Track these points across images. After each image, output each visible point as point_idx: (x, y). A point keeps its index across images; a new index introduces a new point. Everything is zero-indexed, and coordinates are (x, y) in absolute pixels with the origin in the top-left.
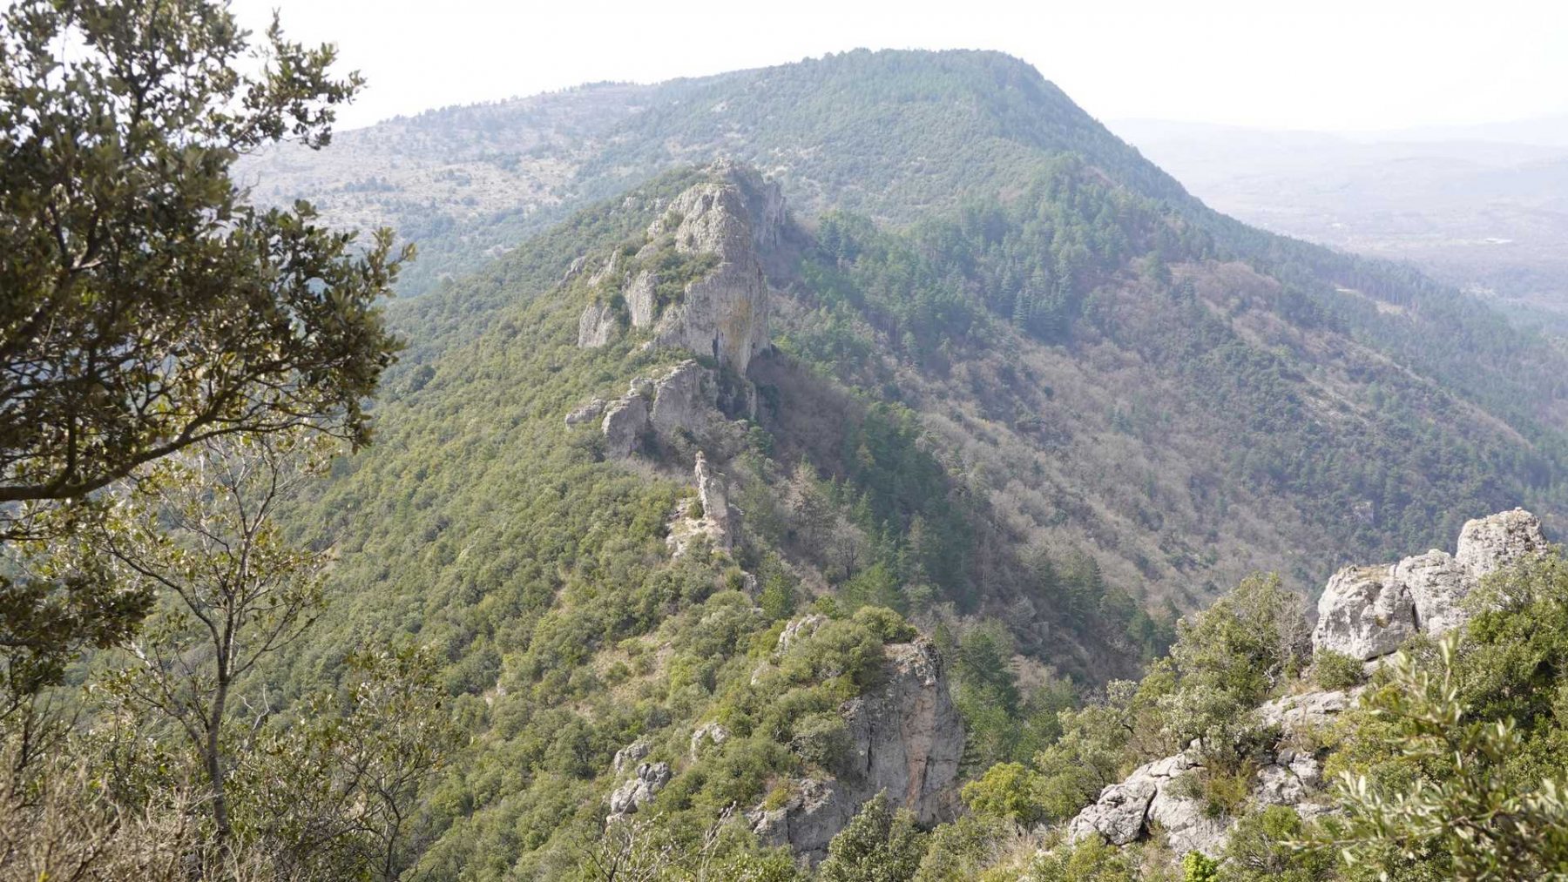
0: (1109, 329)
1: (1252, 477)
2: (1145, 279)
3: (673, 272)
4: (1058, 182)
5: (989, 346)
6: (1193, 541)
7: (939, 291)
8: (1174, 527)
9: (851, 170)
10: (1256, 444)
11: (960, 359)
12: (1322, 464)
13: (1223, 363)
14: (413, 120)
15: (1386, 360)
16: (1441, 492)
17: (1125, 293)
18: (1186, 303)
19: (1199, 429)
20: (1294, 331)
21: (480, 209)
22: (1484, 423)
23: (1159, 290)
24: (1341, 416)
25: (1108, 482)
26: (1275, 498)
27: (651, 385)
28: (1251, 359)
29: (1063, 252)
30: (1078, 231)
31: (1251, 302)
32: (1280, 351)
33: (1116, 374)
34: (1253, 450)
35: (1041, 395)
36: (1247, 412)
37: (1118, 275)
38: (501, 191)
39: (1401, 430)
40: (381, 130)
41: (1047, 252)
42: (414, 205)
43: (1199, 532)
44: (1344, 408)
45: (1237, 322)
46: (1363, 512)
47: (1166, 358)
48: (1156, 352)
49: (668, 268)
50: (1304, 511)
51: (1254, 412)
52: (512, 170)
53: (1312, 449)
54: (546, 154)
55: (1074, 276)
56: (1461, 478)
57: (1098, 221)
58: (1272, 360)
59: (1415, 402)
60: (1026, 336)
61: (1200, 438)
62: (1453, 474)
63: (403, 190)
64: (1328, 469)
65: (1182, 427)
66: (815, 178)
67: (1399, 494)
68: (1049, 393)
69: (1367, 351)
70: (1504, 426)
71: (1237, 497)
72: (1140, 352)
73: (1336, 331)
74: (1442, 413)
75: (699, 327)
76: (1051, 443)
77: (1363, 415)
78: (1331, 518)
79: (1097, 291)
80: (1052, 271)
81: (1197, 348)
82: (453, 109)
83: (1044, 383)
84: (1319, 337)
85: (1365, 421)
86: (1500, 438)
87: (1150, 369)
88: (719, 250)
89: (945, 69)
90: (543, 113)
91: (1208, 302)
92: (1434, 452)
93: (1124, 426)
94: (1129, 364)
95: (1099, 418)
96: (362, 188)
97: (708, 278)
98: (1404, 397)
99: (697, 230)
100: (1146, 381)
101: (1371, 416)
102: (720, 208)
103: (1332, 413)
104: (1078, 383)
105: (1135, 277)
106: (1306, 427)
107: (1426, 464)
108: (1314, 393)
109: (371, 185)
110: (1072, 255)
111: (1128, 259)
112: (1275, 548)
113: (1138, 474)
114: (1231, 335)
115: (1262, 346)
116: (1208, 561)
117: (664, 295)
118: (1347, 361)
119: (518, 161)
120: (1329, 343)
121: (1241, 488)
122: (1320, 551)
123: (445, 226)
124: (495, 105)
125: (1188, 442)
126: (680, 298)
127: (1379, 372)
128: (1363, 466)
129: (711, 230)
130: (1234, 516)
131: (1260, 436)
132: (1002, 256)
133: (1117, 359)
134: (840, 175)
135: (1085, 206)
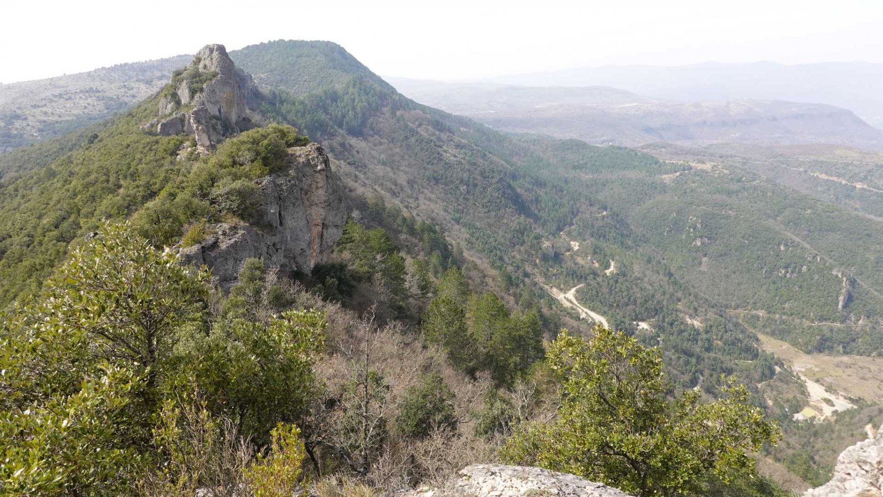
0: (377, 132)
1: (428, 180)
2: (388, 115)
3: (197, 79)
4: (355, 82)
5: (335, 135)
6: (411, 201)
7: (315, 116)
8: (404, 196)
10: (428, 169)
11: (325, 140)
12: (449, 175)
13: (415, 142)
14: (109, 69)
15: (466, 142)
16: (487, 182)
17: (381, 120)
18: (402, 123)
19: (409, 165)
20: (437, 133)
21: (138, 99)
22: (497, 161)
23: (393, 118)
24: (455, 159)
25: (380, 181)
26: (435, 187)
28: (425, 140)
29: (359, 106)
30: (363, 98)
31: (423, 123)
32: (433, 138)
33: (380, 147)
34: (427, 171)
35: (355, 152)
36: (424, 159)
37: (378, 114)
38: (146, 92)
39: (474, 163)
40: (96, 72)
41: (353, 106)
42: (110, 98)
43: (412, 197)
44: (455, 156)
45: (419, 129)
46: (463, 190)
47: (397, 141)
48: (393, 139)
49: (195, 78)
50: (445, 190)
51: (427, 159)
53: (446, 169)
54: (163, 78)
55: (363, 114)
56: (493, 178)
57: (369, 95)
58: (431, 141)
59: (476, 155)
60: (348, 134)
61: (410, 168)
62: (490, 176)
63: (105, 92)
64: (451, 176)
65: (404, 164)
67: (474, 183)
68: (358, 152)
69: (460, 139)
70: (503, 162)
71: (423, 187)
72: (388, 139)
73: (450, 132)
74: (484, 158)
75: (211, 102)
76: (360, 169)
77: (462, 158)
78: (453, 192)
79: (371, 119)
80: (355, 112)
81: (406, 138)
83: (356, 149)
84: (445, 134)
85: (462, 160)
86: (502, 165)
87: (391, 145)
88: (218, 70)
89: (312, 47)
90: (162, 65)
91: (408, 123)
92: (484, 169)
93: (384, 164)
94: (384, 143)
95: (375, 161)
97: (213, 82)
98: (472, 154)
99: (208, 62)
100: (391, 149)
101: (464, 158)
102: (217, 53)
103: (452, 158)
104: (367, 149)
105: (384, 114)
106: (444, 163)
107: (482, 174)
108: (445, 151)
109: (91, 90)
110: (362, 106)
111: (381, 108)
112: (437, 203)
113: (391, 179)
114: (417, 133)
115: (428, 137)
116: (416, 206)
117: (194, 89)
118: (454, 142)
120: (448, 136)
121: (424, 183)
122: (451, 203)
123: (124, 105)
125: (406, 169)
126: (202, 90)
127: (464, 146)
128: (462, 175)
130: (423, 193)
131: (430, 166)
132: (337, 107)
133: (380, 142)
135: (365, 90)
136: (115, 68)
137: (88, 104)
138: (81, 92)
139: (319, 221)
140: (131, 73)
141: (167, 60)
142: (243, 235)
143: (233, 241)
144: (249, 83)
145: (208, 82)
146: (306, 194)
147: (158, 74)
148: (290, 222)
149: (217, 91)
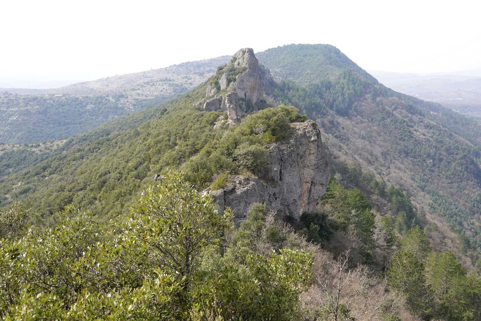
0: (360, 113)
1: (399, 153)
2: (369, 100)
4: (346, 75)
5: (327, 115)
6: (384, 169)
7: (313, 100)
8: (378, 165)
10: (400, 144)
11: (319, 118)
12: (418, 150)
13: (390, 122)
14: (178, 65)
15: (435, 124)
16: (451, 158)
17: (364, 104)
18: (381, 107)
19: (384, 140)
20: (410, 115)
21: (193, 86)
22: (462, 141)
23: (373, 103)
24: (424, 137)
25: (359, 152)
26: (405, 159)
27: (222, 97)
28: (399, 121)
29: (347, 92)
30: (351, 87)
31: (398, 107)
32: (406, 119)
33: (361, 125)
34: (399, 146)
35: (341, 129)
36: (397, 136)
37: (362, 99)
38: (199, 81)
39: (440, 141)
40: (170, 68)
41: (342, 92)
42: (177, 85)
43: (385, 166)
44: (424, 135)
45: (394, 112)
46: (430, 163)
47: (375, 121)
48: (372, 119)
49: (232, 71)
50: (413, 162)
51: (400, 136)
52: (202, 76)
53: (415, 145)
54: (211, 72)
55: (350, 99)
56: (457, 154)
57: (356, 85)
58: (404, 122)
59: (443, 135)
60: (336, 114)
61: (384, 142)
62: (455, 153)
63: (174, 81)
64: (420, 151)
65: (380, 139)
67: (440, 158)
68: (343, 128)
69: (430, 121)
70: (467, 142)
71: (394, 159)
72: (368, 119)
73: (421, 115)
74: (450, 138)
75: (240, 89)
76: (344, 141)
77: (430, 137)
78: (421, 164)
79: (356, 103)
80: (343, 97)
81: (383, 118)
82: (189, 62)
83: (342, 126)
84: (416, 117)
85: (430, 139)
86: (466, 145)
87: (371, 124)
88: (247, 66)
89: (315, 49)
90: (211, 63)
91: (386, 107)
92: (450, 147)
93: (363, 138)
94: (365, 122)
95: (357, 136)
96: (164, 80)
97: (243, 74)
98: (440, 133)
100: (370, 127)
101: (432, 137)
102: (247, 54)
103: (421, 136)
104: (351, 126)
105: (366, 99)
106: (414, 140)
107: (448, 150)
108: (415, 130)
109: (166, 80)
110: (349, 93)
111: (365, 95)
112: (405, 172)
113: (368, 151)
114: (393, 115)
115: (402, 118)
116: (388, 174)
117: (230, 79)
118: (424, 123)
119: (204, 74)
120: (419, 119)
121: (396, 156)
122: (418, 173)
123: (184, 90)
124: (199, 61)
125: (381, 143)
126: (235, 80)
127: (433, 127)
128: (430, 150)
129: (245, 60)
130: (394, 163)
131: (401, 142)
132: (330, 93)
133: (361, 121)
135: (353, 81)
136: (181, 65)
137: (164, 89)
138: (161, 80)
139: (309, 180)
140: (192, 69)
141: (214, 60)
142: (253, 185)
143: (245, 189)
144: (267, 75)
145: (240, 74)
146: (301, 158)
147: (208, 69)
148: (287, 178)
149: (245, 80)
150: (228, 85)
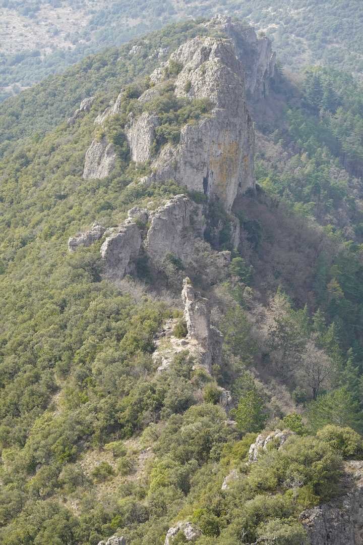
3: (171, 114)
9: (335, 31)
27: (147, 215)
38: (21, 35)
49: (167, 111)
52: (32, 17)
66: (303, 36)
75: (191, 165)
88: (213, 97)
97: (202, 122)
99: (195, 78)
102: (216, 59)
117: (162, 135)
126: (176, 139)
129: (207, 79)
134: (326, 34)
145: (191, 121)
149: (207, 141)
150: (155, 152)
